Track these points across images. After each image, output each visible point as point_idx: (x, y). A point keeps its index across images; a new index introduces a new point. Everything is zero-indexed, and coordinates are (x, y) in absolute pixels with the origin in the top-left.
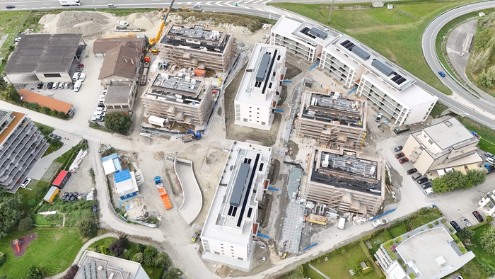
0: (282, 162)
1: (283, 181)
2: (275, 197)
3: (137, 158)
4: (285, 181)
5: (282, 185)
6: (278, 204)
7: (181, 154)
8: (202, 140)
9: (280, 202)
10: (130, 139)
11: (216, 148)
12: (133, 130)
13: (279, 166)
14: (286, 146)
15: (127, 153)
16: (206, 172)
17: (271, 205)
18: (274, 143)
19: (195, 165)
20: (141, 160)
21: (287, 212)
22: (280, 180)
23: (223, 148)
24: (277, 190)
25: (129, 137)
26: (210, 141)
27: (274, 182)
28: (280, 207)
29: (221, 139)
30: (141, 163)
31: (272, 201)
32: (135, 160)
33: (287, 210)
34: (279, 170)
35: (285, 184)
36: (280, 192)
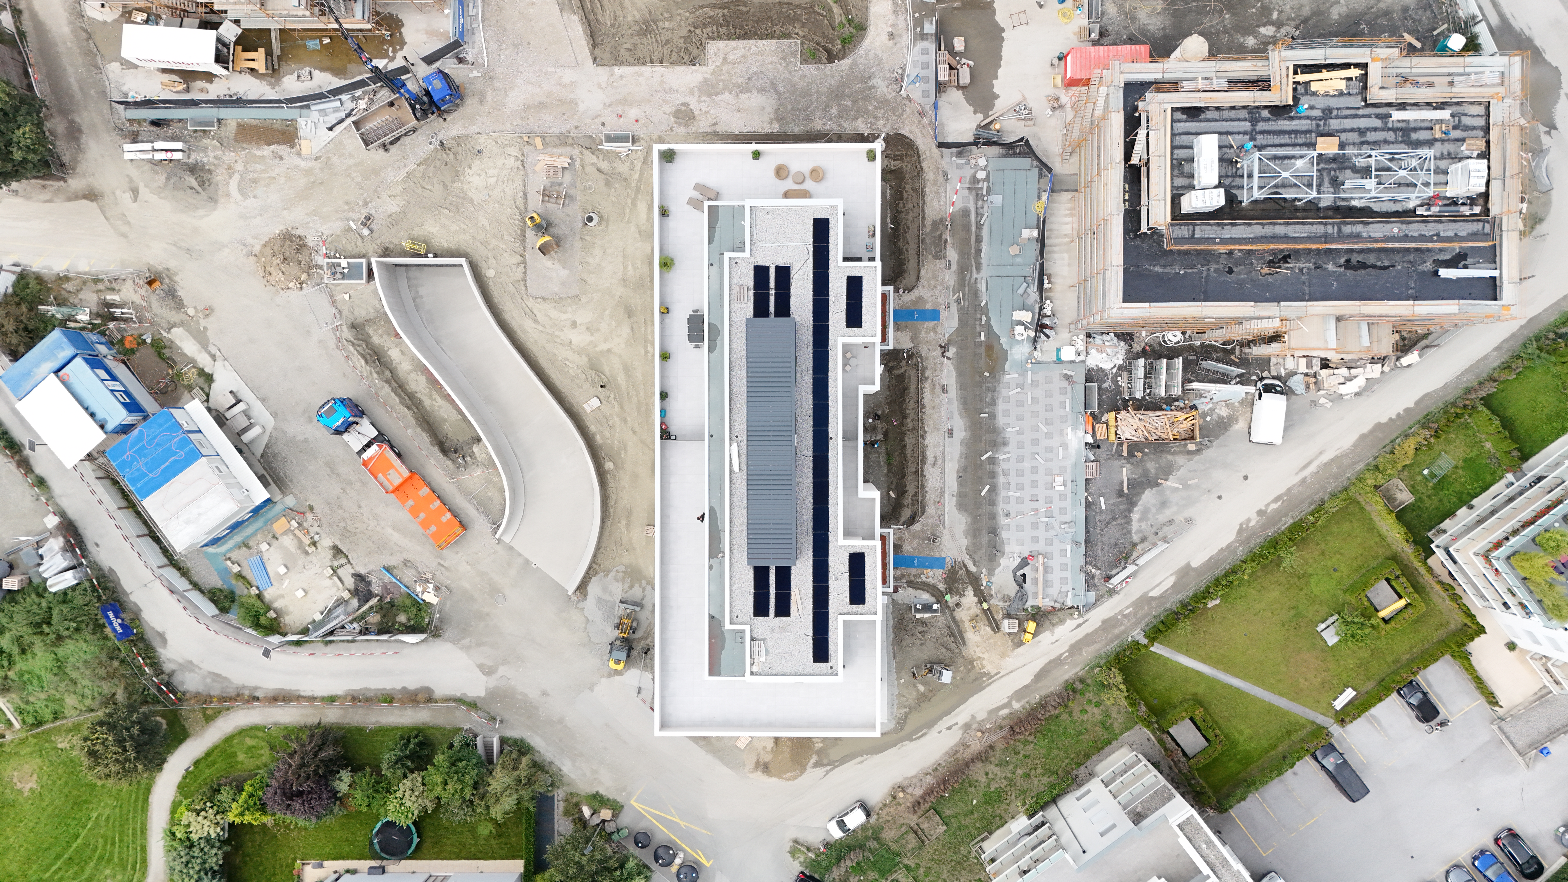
0: (924, 143)
1: (952, 254)
2: (931, 354)
3: (179, 304)
4: (964, 255)
5: (950, 278)
6: (953, 392)
7: (394, 221)
8: (470, 105)
9: (960, 374)
10: (91, 195)
11: (563, 140)
12: (74, 133)
13: (919, 172)
14: (930, 28)
15: (113, 283)
16: (558, 301)
17: (919, 401)
18: (861, 28)
19: (490, 273)
20: (208, 311)
21: (1001, 421)
22: (939, 255)
23: (594, 129)
24: (934, 315)
25: (75, 183)
26: (516, 99)
27: (908, 280)
28: (964, 402)
29: (568, 75)
30: (211, 325)
31: (921, 379)
32: (173, 316)
33: (1001, 407)
34: (920, 193)
35: (963, 270)
36: (949, 323)
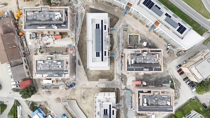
0: (120, 89)
1: (123, 99)
2: (121, 109)
3: (48, 105)
4: (124, 100)
5: (123, 102)
6: (123, 113)
7: (68, 96)
8: (76, 85)
9: (124, 111)
10: (39, 94)
11: (85, 88)
12: (38, 88)
13: (119, 92)
14: (120, 78)
15: (41, 102)
16: (84, 104)
17: (120, 114)
18: (114, 78)
19: (78, 101)
20: (50, 105)
21: (128, 116)
22: (122, 100)
23: (88, 87)
24: (121, 106)
25: (37, 93)
26: (80, 84)
27: (119, 102)
28: (124, 114)
29: (86, 82)
30: (51, 106)
31: (120, 112)
32: (47, 106)
33: (128, 114)
34: (120, 94)
35: (124, 101)
36: (123, 106)
